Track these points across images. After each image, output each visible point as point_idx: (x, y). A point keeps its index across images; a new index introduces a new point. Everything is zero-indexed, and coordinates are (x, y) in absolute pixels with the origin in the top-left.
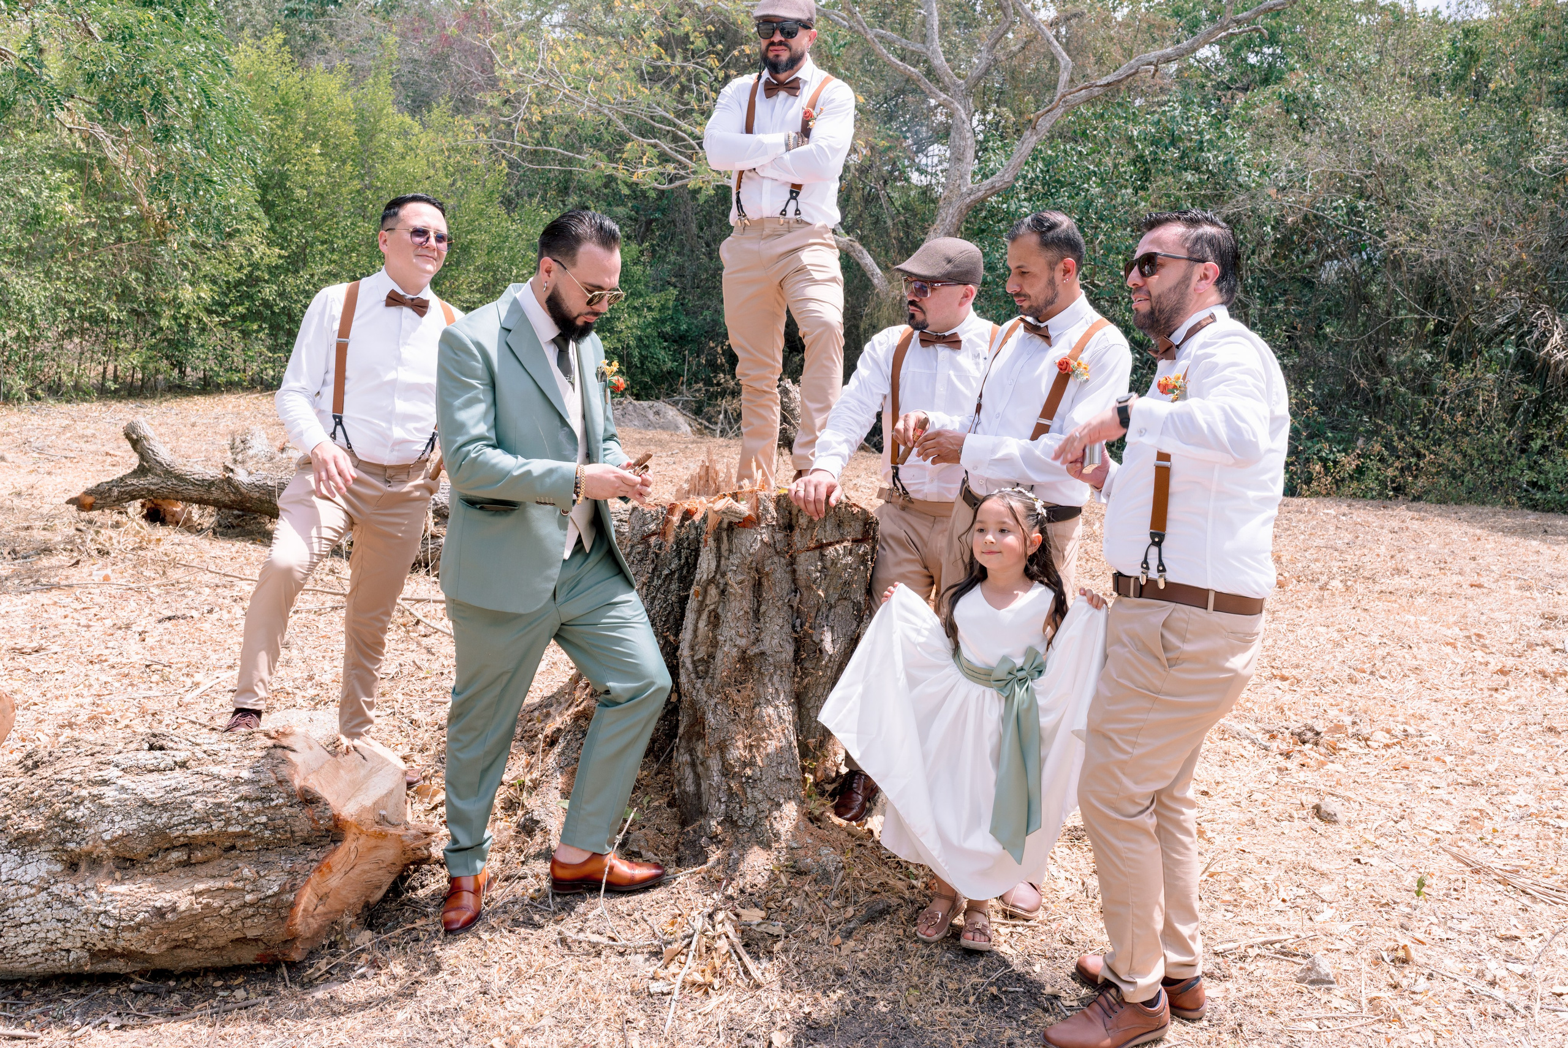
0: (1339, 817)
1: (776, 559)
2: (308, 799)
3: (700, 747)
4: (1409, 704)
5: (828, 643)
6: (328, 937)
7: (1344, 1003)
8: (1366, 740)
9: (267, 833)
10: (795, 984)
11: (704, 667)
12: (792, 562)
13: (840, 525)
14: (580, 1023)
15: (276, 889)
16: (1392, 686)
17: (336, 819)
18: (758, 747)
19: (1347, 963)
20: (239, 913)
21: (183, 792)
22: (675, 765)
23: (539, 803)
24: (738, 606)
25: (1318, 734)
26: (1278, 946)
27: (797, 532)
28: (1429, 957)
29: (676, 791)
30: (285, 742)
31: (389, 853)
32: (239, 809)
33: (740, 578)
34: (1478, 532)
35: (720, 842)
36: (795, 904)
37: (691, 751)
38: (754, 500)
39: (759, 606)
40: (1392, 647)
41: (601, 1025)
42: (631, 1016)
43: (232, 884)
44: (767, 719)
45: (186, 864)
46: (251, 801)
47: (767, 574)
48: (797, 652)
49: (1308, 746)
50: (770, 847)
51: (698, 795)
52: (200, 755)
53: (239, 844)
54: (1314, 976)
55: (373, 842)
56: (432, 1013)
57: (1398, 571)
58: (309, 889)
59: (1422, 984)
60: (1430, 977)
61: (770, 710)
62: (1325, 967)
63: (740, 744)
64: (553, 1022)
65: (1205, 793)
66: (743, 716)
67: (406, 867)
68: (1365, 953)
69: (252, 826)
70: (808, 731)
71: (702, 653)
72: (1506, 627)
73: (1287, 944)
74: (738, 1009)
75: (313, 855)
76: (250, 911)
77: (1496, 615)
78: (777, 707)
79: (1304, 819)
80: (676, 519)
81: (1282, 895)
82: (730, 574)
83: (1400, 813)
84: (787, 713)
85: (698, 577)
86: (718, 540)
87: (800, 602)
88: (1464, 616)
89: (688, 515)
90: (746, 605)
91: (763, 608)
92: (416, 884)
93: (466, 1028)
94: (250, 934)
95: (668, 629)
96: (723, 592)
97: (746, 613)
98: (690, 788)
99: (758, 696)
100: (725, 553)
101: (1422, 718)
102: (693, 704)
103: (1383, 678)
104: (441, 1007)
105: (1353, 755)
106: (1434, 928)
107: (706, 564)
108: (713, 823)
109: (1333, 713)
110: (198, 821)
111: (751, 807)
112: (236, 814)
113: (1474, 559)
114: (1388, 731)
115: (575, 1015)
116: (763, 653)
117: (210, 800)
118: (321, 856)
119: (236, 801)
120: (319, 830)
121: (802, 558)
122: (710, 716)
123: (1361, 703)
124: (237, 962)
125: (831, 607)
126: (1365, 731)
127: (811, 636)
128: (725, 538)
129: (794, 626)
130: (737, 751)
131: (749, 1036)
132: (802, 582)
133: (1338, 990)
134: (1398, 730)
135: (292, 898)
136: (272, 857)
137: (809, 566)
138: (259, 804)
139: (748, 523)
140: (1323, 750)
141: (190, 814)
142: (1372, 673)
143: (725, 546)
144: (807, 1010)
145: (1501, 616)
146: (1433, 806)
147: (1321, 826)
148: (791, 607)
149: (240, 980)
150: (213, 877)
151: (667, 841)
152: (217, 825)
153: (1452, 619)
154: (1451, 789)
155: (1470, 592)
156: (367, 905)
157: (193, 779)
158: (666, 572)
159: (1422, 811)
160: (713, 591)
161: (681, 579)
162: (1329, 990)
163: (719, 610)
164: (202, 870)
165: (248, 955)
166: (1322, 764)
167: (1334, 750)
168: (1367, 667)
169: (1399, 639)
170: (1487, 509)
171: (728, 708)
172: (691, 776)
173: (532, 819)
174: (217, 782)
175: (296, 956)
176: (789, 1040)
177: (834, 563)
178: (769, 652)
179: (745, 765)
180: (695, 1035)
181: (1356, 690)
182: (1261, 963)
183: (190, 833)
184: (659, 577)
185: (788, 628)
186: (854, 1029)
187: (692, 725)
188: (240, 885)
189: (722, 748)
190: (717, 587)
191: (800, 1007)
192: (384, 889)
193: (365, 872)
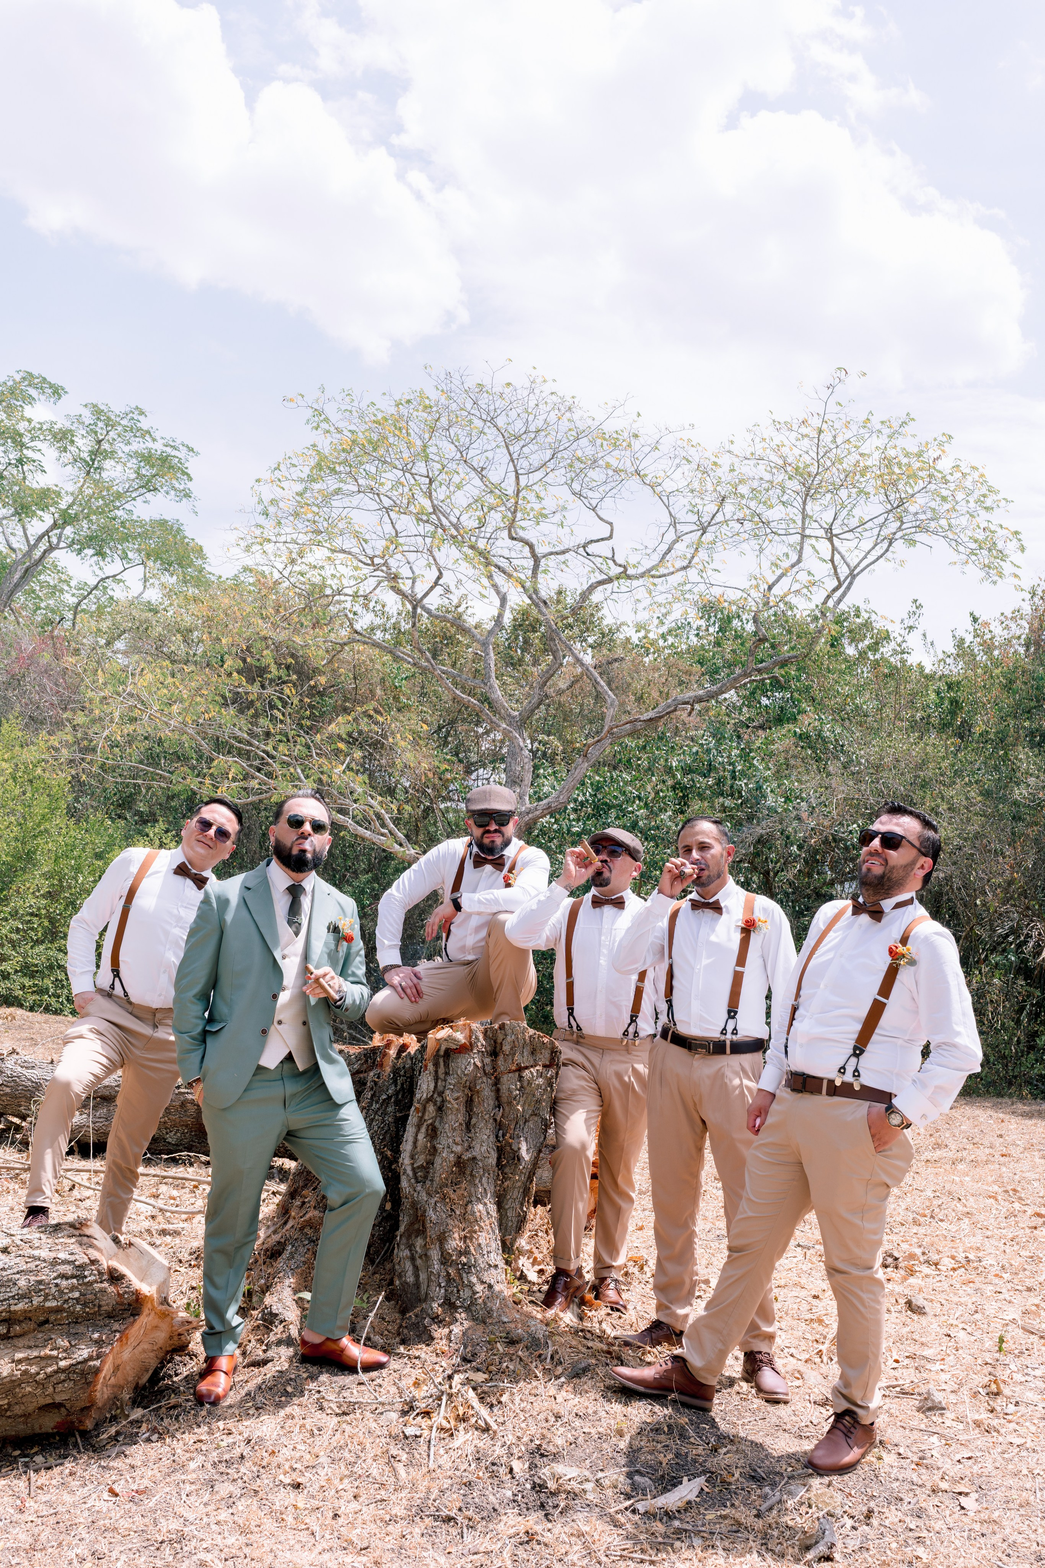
0: (927, 1310)
1: (485, 1079)
2: (115, 1277)
3: (419, 1242)
4: (966, 1240)
5: (525, 1152)
6: (111, 1409)
7: (954, 1424)
8: (936, 1264)
9: (78, 1308)
10: (523, 1425)
11: (424, 1173)
12: (497, 1082)
13: (533, 1052)
14: (353, 1460)
15: (86, 1356)
16: (950, 1227)
17: (137, 1293)
18: (471, 1238)
19: (953, 1398)
20: (52, 1379)
21: (9, 1272)
22: (396, 1260)
23: (275, 1299)
24: (455, 1118)
25: (896, 1259)
26: (898, 1389)
27: (501, 1058)
28: (1014, 1392)
29: (397, 1283)
30: (88, 1232)
31: (161, 1337)
32: (57, 1285)
33: (456, 1095)
34: (1001, 1115)
35: (441, 1322)
36: (512, 1367)
37: (411, 1247)
38: (467, 1031)
39: (470, 1119)
40: (944, 1199)
41: (369, 1461)
42: (394, 1452)
43: (47, 1351)
44: (478, 1214)
45: (6, 1337)
46: (67, 1279)
47: (478, 1092)
48: (499, 1159)
49: (889, 1269)
50: (485, 1323)
51: (417, 1285)
52: (19, 1243)
53: (52, 1318)
54: (930, 1404)
55: (156, 1321)
56: (220, 1462)
57: (938, 1146)
58: (111, 1356)
59: (1011, 1408)
60: (1017, 1404)
61: (481, 1207)
62: (938, 1397)
63: (456, 1235)
64: (329, 1460)
65: (816, 1297)
66: (458, 1213)
67: (167, 1352)
68: (965, 1390)
69: (66, 1301)
70: (506, 1229)
71: (421, 1160)
72: (1036, 1184)
73: (905, 1387)
74: (481, 1444)
75: (116, 1326)
76: (62, 1376)
77: (1027, 1175)
78: (485, 1204)
79: (900, 1312)
80: (392, 1052)
81: (896, 1357)
82: (448, 1092)
83: (974, 1309)
84: (493, 1208)
85: (418, 1096)
86: (436, 1065)
87: (503, 1116)
88: (1001, 1176)
89: (403, 1048)
90: (461, 1118)
91: (474, 1121)
92: (172, 1373)
93: (255, 1469)
94: (58, 1399)
95: (385, 1146)
96: (440, 1109)
97: (461, 1124)
98: (410, 1279)
99: (470, 1195)
100: (442, 1076)
101: (978, 1249)
102: (414, 1205)
103: (942, 1220)
104: (227, 1457)
105: (927, 1276)
106: (1014, 1375)
107: (425, 1085)
108: (435, 1305)
109: (904, 1246)
110: (22, 1297)
111: (466, 1290)
112: (54, 1290)
113: (1001, 1136)
114: (953, 1258)
115: (346, 1454)
116: (474, 1158)
117: (33, 1278)
118: (123, 1327)
119: (55, 1278)
120: (122, 1304)
121: (505, 1079)
122: (431, 1213)
123: (927, 1239)
124: (38, 1431)
125: (526, 1121)
126: (935, 1257)
127: (510, 1145)
128: (442, 1064)
129: (497, 1136)
130: (454, 1243)
131: (493, 1464)
132: (504, 1099)
133: (949, 1415)
134: (961, 1257)
135: (97, 1363)
136: (81, 1329)
137: (509, 1084)
138: (75, 1281)
139: (465, 1049)
140: (902, 1272)
141: (14, 1291)
142: (932, 1217)
143: (441, 1070)
144: (538, 1442)
145: (1030, 1175)
146: (999, 1304)
147: (915, 1317)
148: (495, 1120)
149: (35, 1450)
150: (30, 1347)
151: (390, 1328)
152: (36, 1301)
153: (990, 1179)
154: (1012, 1293)
155: (1002, 1159)
156: (136, 1387)
157: (18, 1260)
158: (384, 1097)
159: (991, 1308)
160: (431, 1108)
161: (397, 1103)
162: (942, 1414)
163: (437, 1124)
164: (20, 1342)
165: (49, 1423)
166: (905, 1279)
167: (911, 1272)
168: (927, 1212)
169: (950, 1193)
170: (1006, 1099)
171: (445, 1206)
172: (411, 1268)
173: (271, 1313)
174: (38, 1263)
175: (89, 1424)
176: (527, 1466)
177: (529, 1083)
178: (479, 1157)
179: (461, 1254)
180: (450, 1464)
181: (922, 1230)
182: (887, 1400)
183: (13, 1308)
184: (377, 1102)
185: (492, 1138)
186: (578, 1453)
187: (412, 1224)
188: (55, 1353)
189: (442, 1239)
190: (435, 1104)
191: (531, 1441)
192: (151, 1372)
193: (144, 1351)
